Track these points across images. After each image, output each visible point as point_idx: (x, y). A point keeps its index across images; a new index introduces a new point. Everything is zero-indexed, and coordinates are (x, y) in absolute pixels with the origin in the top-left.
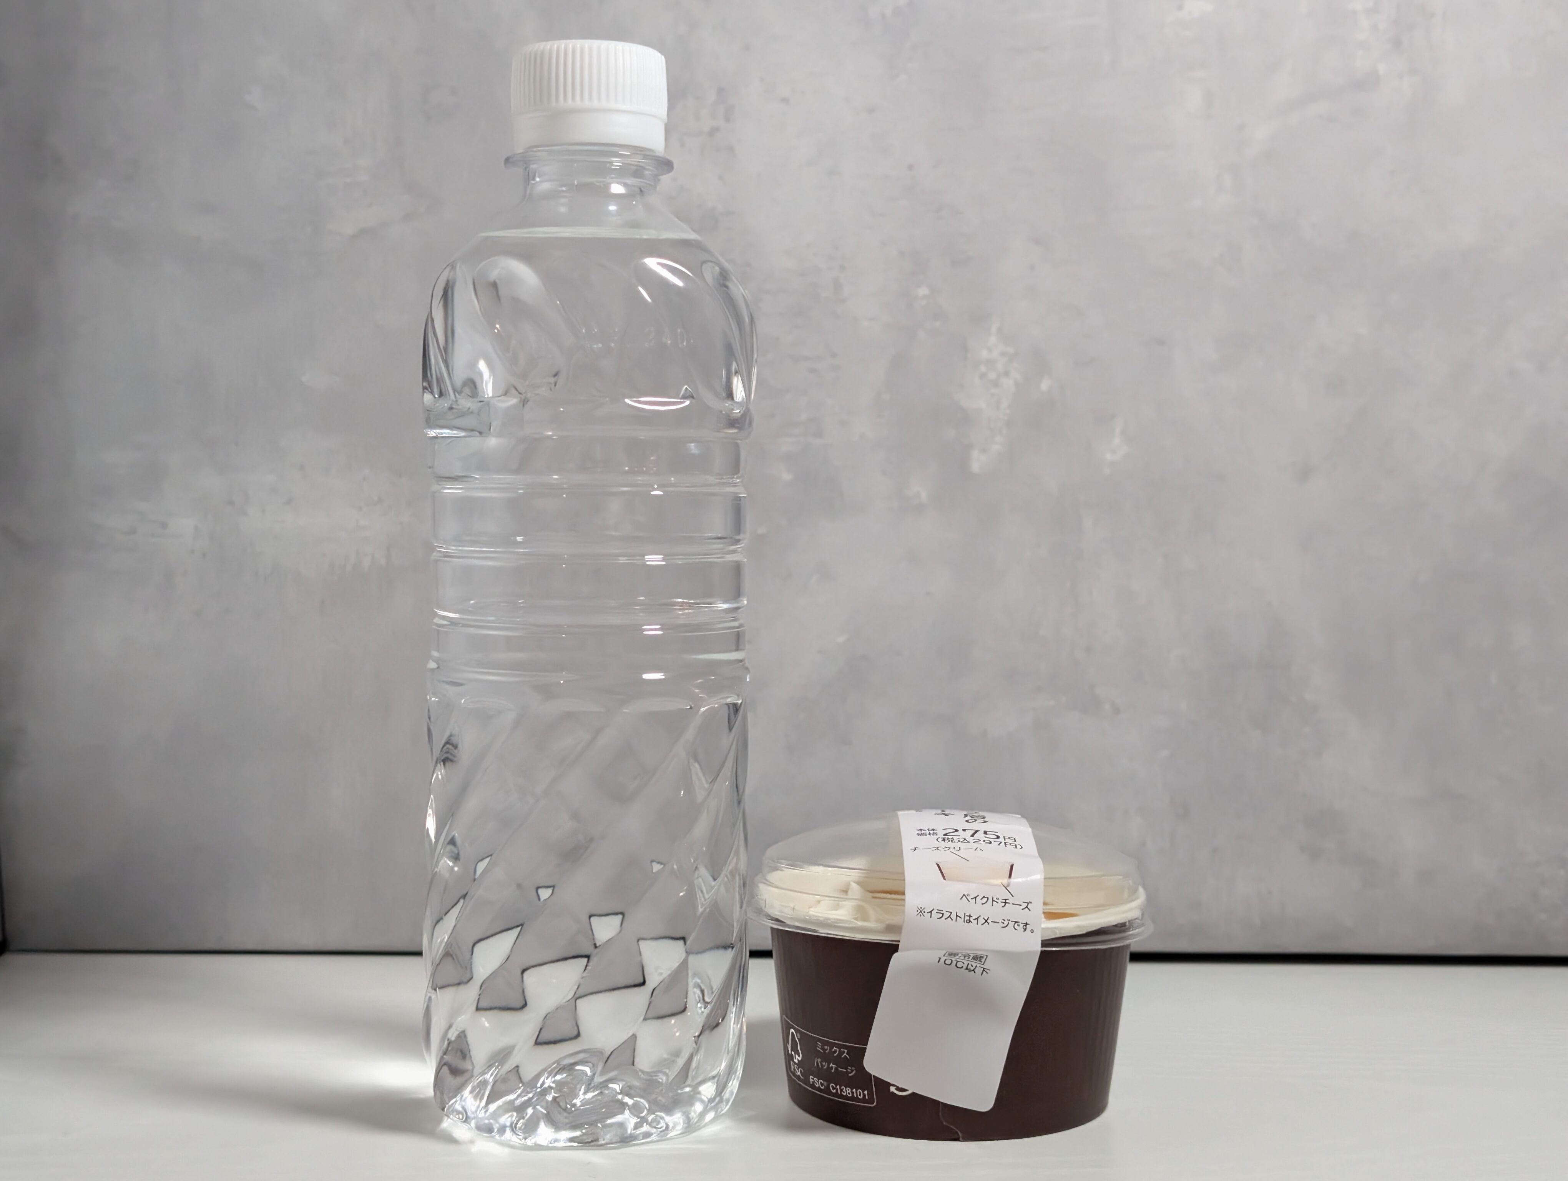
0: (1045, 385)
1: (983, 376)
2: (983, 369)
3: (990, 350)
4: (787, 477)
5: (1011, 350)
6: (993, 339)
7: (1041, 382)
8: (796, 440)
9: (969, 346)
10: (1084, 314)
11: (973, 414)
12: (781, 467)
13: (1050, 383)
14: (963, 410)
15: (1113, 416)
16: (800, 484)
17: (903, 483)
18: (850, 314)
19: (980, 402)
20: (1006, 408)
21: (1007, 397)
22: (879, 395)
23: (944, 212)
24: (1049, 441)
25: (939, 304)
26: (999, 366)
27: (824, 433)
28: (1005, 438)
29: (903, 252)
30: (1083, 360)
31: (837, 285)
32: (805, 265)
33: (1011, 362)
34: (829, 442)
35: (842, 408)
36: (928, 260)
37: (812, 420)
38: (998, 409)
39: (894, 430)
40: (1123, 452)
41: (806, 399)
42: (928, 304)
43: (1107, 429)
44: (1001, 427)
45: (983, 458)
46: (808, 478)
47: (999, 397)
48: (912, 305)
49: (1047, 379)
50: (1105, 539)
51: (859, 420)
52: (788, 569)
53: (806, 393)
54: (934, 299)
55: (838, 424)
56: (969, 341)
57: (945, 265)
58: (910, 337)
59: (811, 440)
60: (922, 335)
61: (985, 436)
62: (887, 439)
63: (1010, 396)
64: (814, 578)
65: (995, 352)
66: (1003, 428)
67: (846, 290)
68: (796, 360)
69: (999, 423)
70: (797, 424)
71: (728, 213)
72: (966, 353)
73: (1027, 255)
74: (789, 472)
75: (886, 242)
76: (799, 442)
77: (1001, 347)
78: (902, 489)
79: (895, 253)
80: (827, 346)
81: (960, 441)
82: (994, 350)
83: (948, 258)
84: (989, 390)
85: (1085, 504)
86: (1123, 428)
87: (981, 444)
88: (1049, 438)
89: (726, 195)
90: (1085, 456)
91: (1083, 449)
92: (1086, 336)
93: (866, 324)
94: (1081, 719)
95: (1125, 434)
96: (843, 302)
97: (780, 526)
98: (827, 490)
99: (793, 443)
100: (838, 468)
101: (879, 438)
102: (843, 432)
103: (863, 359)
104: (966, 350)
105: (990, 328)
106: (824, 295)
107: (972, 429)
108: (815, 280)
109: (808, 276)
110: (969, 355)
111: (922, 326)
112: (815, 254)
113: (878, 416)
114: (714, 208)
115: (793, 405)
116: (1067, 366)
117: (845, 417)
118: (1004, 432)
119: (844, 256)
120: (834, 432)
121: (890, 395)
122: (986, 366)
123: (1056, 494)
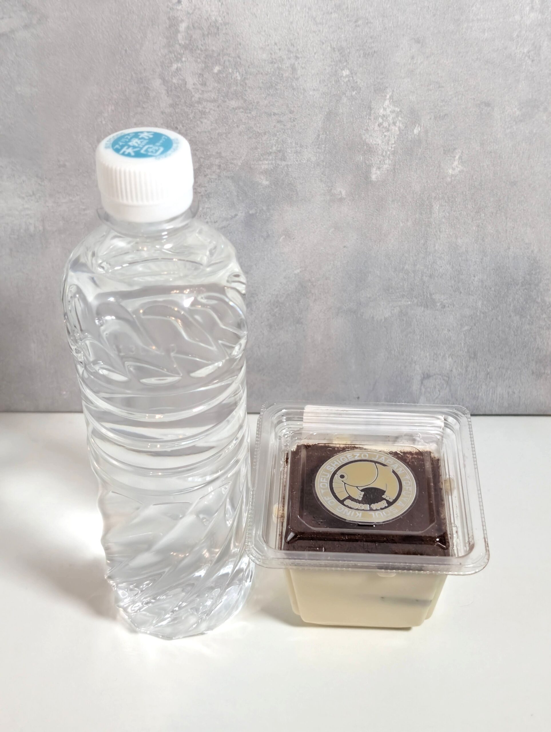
0: (416, 131)
1: (380, 125)
2: (380, 120)
3: (385, 109)
5: (397, 109)
6: (387, 103)
7: (414, 129)
8: (270, 162)
9: (372, 107)
10: (442, 87)
11: (373, 147)
12: (262, 177)
13: (419, 129)
14: (367, 145)
15: (455, 149)
16: (273, 187)
17: (332, 186)
18: (301, 87)
19: (378, 140)
20: (393, 144)
21: (394, 137)
22: (319, 136)
23: (360, 22)
24: (417, 163)
25: (356, 81)
26: (390, 119)
27: (287, 158)
28: (392, 161)
29: (334, 49)
30: (440, 115)
31: (294, 69)
32: (273, 57)
33: (397, 116)
34: (289, 163)
35: (296, 144)
36: (349, 53)
37: (279, 151)
38: (388, 144)
39: (327, 156)
40: (459, 169)
41: (276, 138)
42: (349, 81)
43: (451, 156)
44: (389, 155)
45: (378, 172)
46: (277, 183)
47: (389, 137)
48: (339, 81)
49: (418, 127)
50: (444, 217)
51: (307, 151)
52: (268, 233)
53: (276, 135)
54: (352, 77)
55: (295, 153)
56: (372, 103)
57: (360, 56)
58: (337, 101)
59: (279, 162)
60: (345, 100)
61: (380, 160)
62: (323, 161)
63: (395, 137)
64: (282, 238)
65: (388, 111)
66: (391, 155)
67: (299, 71)
68: (270, 115)
69: (388, 153)
70: (271, 153)
71: (226, 24)
72: (371, 110)
73: (410, 50)
74: (267, 180)
75: (324, 41)
76: (272, 164)
77: (392, 108)
78: (331, 189)
79: (329, 48)
80: (288, 106)
81: (365, 163)
82: (388, 109)
83: (362, 52)
84: (383, 133)
85: (435, 197)
86: (460, 156)
87: (378, 164)
88: (417, 161)
89: (223, 12)
90: (437, 171)
91: (436, 168)
92: (443, 101)
93: (311, 93)
94: (424, 311)
95: (461, 159)
96: (297, 79)
97: (263, 209)
98: (289, 190)
99: (268, 164)
100: (295, 178)
101: (319, 161)
102: (298, 158)
103: (309, 115)
104: (370, 108)
105: (386, 96)
106: (286, 75)
107: (373, 156)
108: (280, 66)
109: (275, 63)
110: (372, 112)
111: (345, 94)
112: (280, 49)
113: (318, 148)
114: (216, 21)
115: (268, 142)
116: (431, 119)
117: (298, 149)
118: (391, 157)
119: (298, 50)
120: (292, 157)
121: (325, 135)
122: (383, 119)
123: (419, 192)
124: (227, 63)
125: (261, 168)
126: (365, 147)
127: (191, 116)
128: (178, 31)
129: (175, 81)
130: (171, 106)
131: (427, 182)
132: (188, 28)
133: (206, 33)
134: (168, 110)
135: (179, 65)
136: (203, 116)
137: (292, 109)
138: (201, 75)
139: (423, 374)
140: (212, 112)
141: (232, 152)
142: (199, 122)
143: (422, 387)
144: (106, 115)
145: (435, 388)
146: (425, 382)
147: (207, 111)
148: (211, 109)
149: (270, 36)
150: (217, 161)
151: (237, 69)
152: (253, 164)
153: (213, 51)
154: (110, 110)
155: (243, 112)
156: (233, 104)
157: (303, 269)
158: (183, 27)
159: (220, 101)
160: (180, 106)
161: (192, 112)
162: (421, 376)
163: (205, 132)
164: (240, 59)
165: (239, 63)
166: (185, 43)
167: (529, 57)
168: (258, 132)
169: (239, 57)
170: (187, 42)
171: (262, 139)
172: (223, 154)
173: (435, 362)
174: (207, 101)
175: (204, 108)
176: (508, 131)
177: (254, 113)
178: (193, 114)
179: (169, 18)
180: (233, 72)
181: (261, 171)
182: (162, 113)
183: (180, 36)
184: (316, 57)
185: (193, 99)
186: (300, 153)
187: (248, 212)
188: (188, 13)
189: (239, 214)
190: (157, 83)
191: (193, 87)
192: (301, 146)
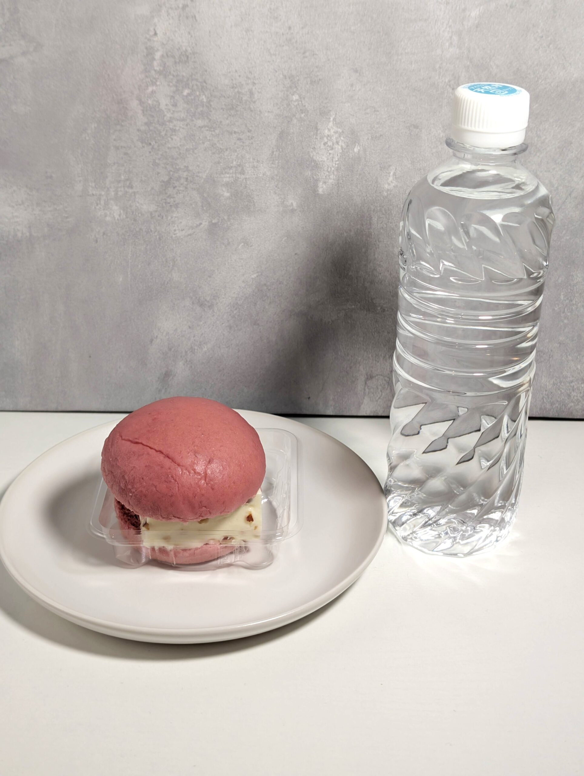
0: (356, 150)
1: (325, 144)
2: (325, 140)
3: (329, 130)
4: (227, 194)
5: (340, 130)
6: (331, 124)
7: (355, 147)
8: (231, 175)
9: (319, 128)
10: (378, 111)
11: (320, 164)
12: (224, 189)
13: (359, 148)
14: (315, 161)
15: (390, 166)
16: (233, 198)
17: (285, 198)
18: (258, 109)
19: (324, 157)
20: (337, 161)
21: (337, 155)
22: (273, 152)
23: (307, 54)
24: (357, 178)
25: (304, 105)
26: (334, 138)
27: (245, 172)
28: (336, 176)
29: (285, 76)
30: (376, 136)
31: (251, 93)
32: (234, 82)
33: (340, 136)
34: (247, 177)
35: (254, 159)
36: (298, 80)
37: (239, 166)
38: (333, 161)
39: (280, 171)
40: (393, 184)
41: (236, 154)
42: (298, 104)
43: (386, 173)
44: (334, 170)
45: (324, 186)
46: (237, 195)
47: (333, 154)
48: (290, 105)
49: (358, 146)
50: (382, 227)
51: (263, 166)
52: (228, 240)
53: (236, 151)
54: (301, 101)
55: (252, 167)
56: (319, 125)
57: (307, 83)
58: (289, 122)
59: (239, 176)
60: (295, 121)
61: (326, 175)
62: (277, 175)
63: (339, 155)
64: (241, 245)
65: (332, 131)
66: (335, 171)
67: (256, 96)
68: (231, 133)
69: (333, 169)
70: (232, 167)
71: (194, 53)
72: (317, 131)
73: (350, 78)
74: (228, 192)
75: (277, 70)
76: (232, 177)
77: (335, 129)
78: (284, 201)
79: (281, 76)
80: (246, 126)
81: (313, 177)
82: (331, 130)
83: (309, 80)
84: (328, 151)
85: (374, 210)
86: (394, 172)
87: (323, 179)
88: (357, 177)
89: (192, 43)
90: (375, 186)
91: (374, 182)
92: (378, 123)
93: (266, 114)
94: (366, 315)
95: (395, 176)
96: (254, 102)
97: (224, 219)
98: (247, 201)
99: (229, 177)
100: (252, 190)
101: (273, 175)
102: (255, 172)
103: (265, 134)
104: (317, 129)
105: (330, 118)
106: (245, 98)
107: (319, 171)
108: (240, 90)
109: (236, 88)
110: (319, 132)
111: (295, 116)
112: (240, 76)
113: (272, 163)
114: (186, 50)
115: (229, 157)
116: (368, 139)
117: (255, 164)
118: (335, 173)
119: (255, 77)
120: (250, 172)
121: (278, 152)
122: (327, 138)
123: (360, 205)
124: (195, 87)
125: (223, 181)
126: (313, 164)
127: (163, 133)
128: (154, 59)
129: (150, 102)
130: (146, 124)
131: (366, 195)
132: (162, 56)
133: (178, 61)
134: (143, 128)
135: (154, 88)
136: (174, 133)
137: (250, 128)
138: (172, 97)
139: (367, 375)
140: (181, 130)
141: (198, 166)
142: (170, 139)
143: (366, 388)
144: (89, 131)
145: (378, 388)
146: (369, 383)
147: (177, 128)
148: (180, 127)
149: (231, 64)
150: (185, 174)
151: (203, 92)
152: (216, 177)
153: (183, 76)
154: (93, 127)
155: (207, 130)
156: (200, 123)
157: (260, 274)
158: (158, 55)
159: (188, 121)
160: (153, 125)
161: (164, 130)
162: (365, 377)
163: (175, 148)
164: (206, 83)
165: (205, 87)
166: (160, 69)
167: (450, 86)
168: (221, 149)
169: (205, 82)
170: (162, 68)
171: (224, 155)
172: (190, 168)
173: (377, 362)
174: (178, 120)
175: (175, 126)
176: (434, 150)
177: (217, 131)
178: (165, 132)
179: (146, 48)
180: (200, 95)
181: (223, 183)
182: (139, 130)
183: (155, 63)
184: (270, 83)
185: (165, 118)
186: (257, 167)
187: (211, 221)
188: (163, 44)
189: (203, 223)
190: (134, 104)
191: (166, 107)
192: (258, 161)
